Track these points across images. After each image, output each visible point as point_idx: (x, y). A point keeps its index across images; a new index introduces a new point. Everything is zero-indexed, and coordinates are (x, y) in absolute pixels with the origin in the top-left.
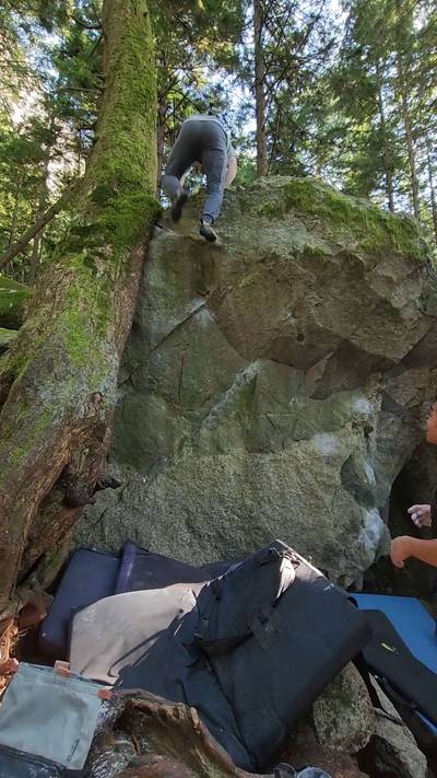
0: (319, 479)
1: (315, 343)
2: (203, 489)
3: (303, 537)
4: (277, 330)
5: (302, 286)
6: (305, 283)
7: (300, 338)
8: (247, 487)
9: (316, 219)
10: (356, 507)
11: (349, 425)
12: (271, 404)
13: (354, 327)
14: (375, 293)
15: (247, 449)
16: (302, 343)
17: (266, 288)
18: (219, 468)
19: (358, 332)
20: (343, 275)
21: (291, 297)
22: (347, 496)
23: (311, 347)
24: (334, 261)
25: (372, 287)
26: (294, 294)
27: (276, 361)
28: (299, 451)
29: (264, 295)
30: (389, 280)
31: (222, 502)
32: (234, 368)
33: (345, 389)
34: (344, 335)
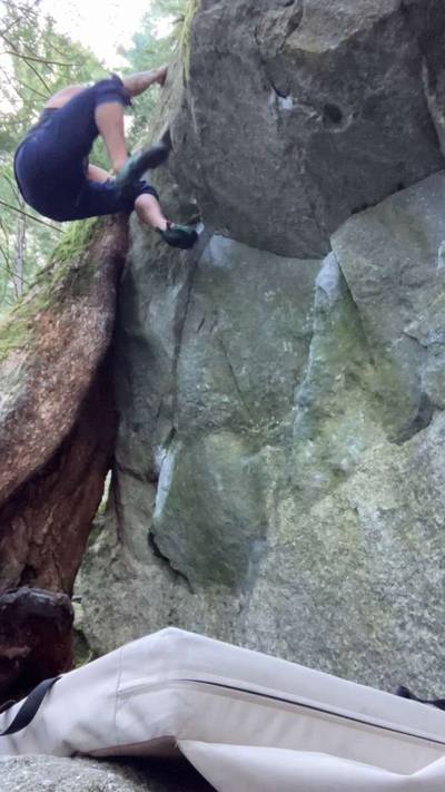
1: (369, 92)
2: (337, 582)
6: (239, 19)
7: (333, 115)
8: (417, 533)
12: (403, 301)
15: (390, 439)
16: (349, 120)
18: (350, 515)
21: (247, 71)
23: (371, 109)
26: (244, 59)
27: (365, 207)
31: (384, 601)
32: (302, 292)
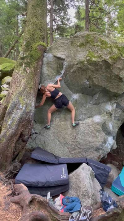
0: (95, 129)
3: (90, 144)
4: (82, 85)
5: (90, 72)
9: (96, 48)
10: (106, 136)
11: (105, 113)
13: (107, 84)
14: (114, 73)
17: (79, 73)
19: (108, 85)
20: (104, 67)
22: (103, 134)
24: (101, 63)
25: (113, 71)
28: (89, 121)
29: (78, 75)
30: (119, 68)
33: (104, 102)
34: (104, 87)
